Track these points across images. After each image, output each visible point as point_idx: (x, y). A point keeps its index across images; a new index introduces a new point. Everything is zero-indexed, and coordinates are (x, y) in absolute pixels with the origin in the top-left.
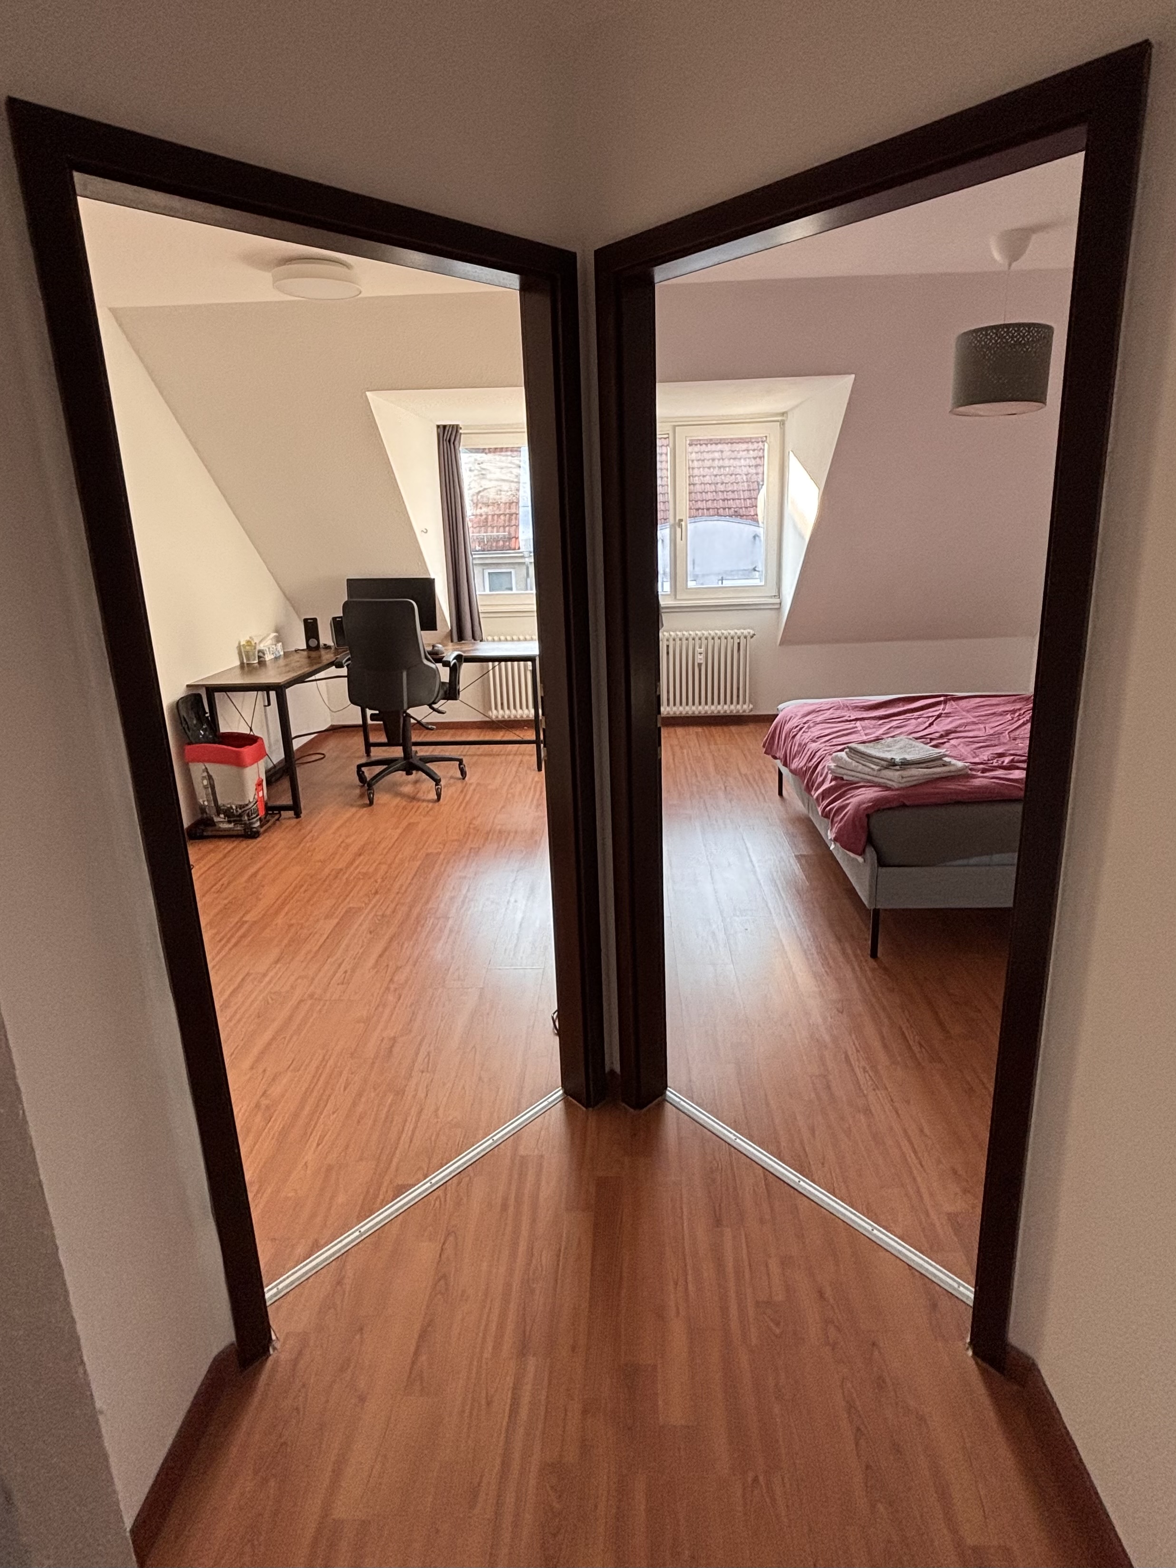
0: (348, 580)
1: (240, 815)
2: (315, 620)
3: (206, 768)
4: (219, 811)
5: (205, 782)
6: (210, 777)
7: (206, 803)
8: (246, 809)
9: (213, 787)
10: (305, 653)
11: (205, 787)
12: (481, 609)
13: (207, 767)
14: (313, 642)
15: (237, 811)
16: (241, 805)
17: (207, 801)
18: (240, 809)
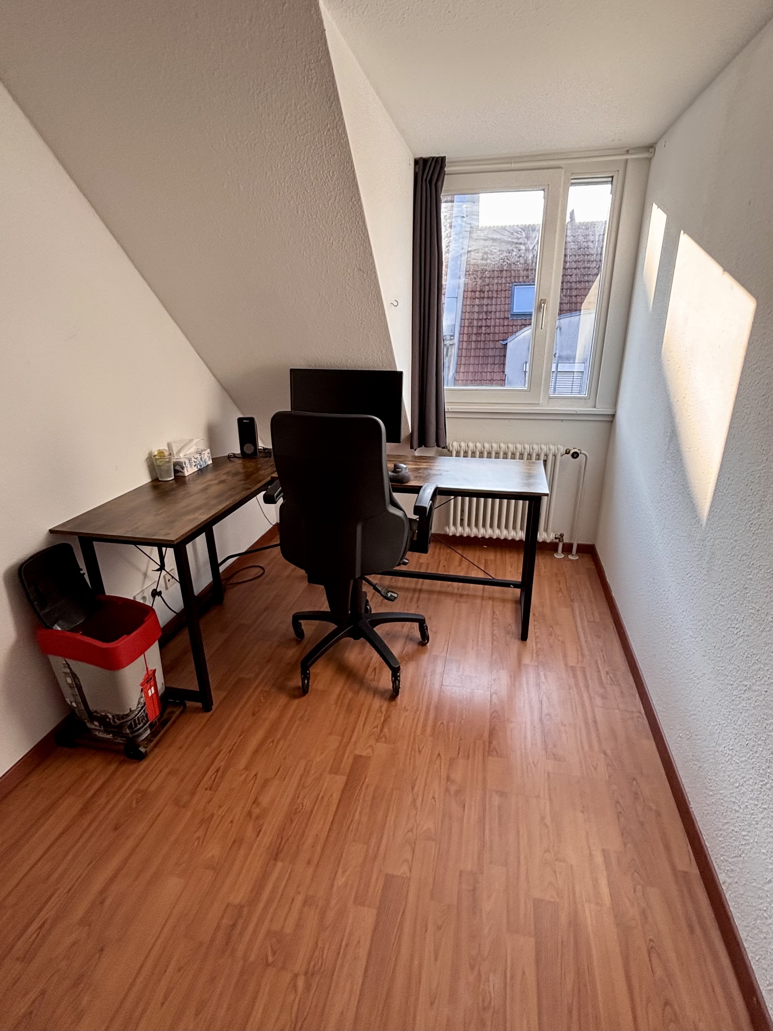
0: (291, 370)
1: (121, 726)
2: (252, 420)
3: (67, 663)
4: (92, 716)
5: (69, 680)
6: (74, 676)
7: (74, 704)
8: (127, 719)
9: (80, 688)
10: (240, 461)
11: (71, 686)
12: (447, 407)
13: (69, 663)
14: (249, 449)
15: (114, 722)
16: (118, 715)
17: (76, 702)
18: (119, 719)
